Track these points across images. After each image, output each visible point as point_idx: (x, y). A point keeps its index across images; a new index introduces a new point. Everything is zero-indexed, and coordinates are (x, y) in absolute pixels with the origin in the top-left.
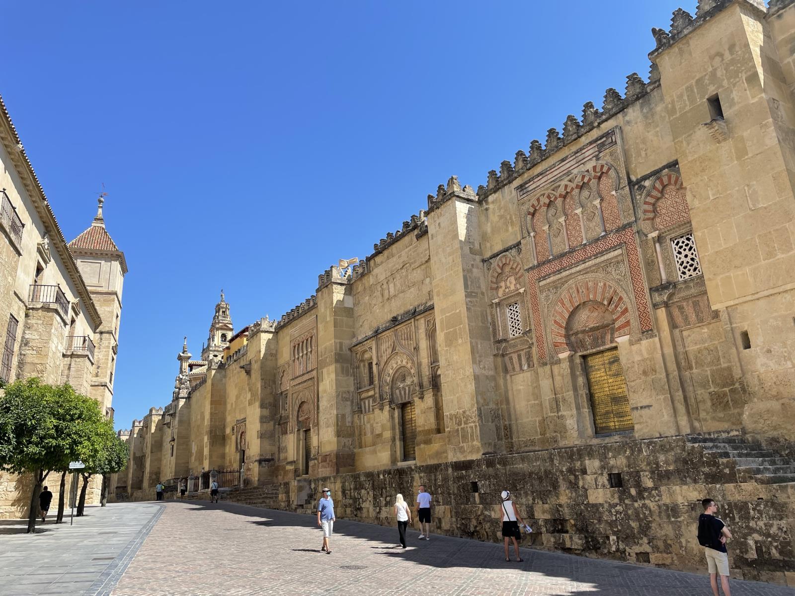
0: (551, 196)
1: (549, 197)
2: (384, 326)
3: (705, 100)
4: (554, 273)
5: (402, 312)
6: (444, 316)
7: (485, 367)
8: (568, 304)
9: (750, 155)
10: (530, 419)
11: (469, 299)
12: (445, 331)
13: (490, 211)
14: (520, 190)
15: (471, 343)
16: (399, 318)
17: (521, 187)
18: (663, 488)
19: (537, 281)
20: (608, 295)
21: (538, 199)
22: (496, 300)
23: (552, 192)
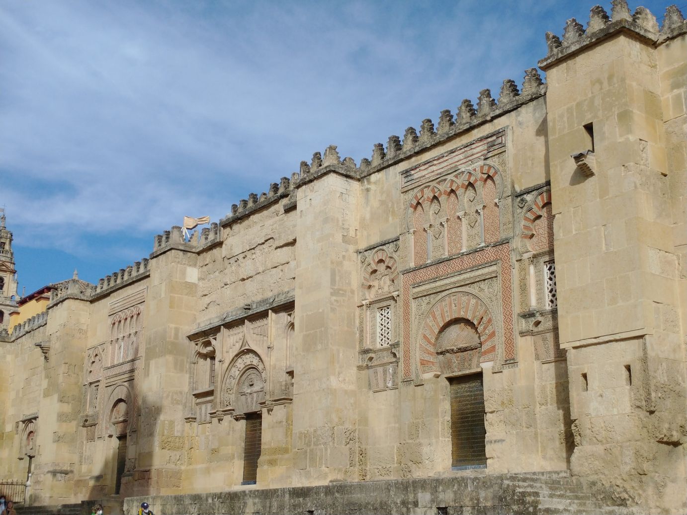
0: (436, 190)
1: (433, 191)
2: (234, 313)
3: (581, 126)
4: (429, 281)
5: (259, 298)
6: (304, 314)
7: (345, 380)
8: (439, 319)
9: (610, 196)
10: (388, 444)
11: (334, 298)
12: (304, 333)
13: (372, 193)
14: (405, 175)
15: (331, 351)
16: (254, 306)
17: (406, 173)
19: (411, 287)
20: (479, 314)
21: (422, 191)
22: (367, 301)
23: (437, 186)
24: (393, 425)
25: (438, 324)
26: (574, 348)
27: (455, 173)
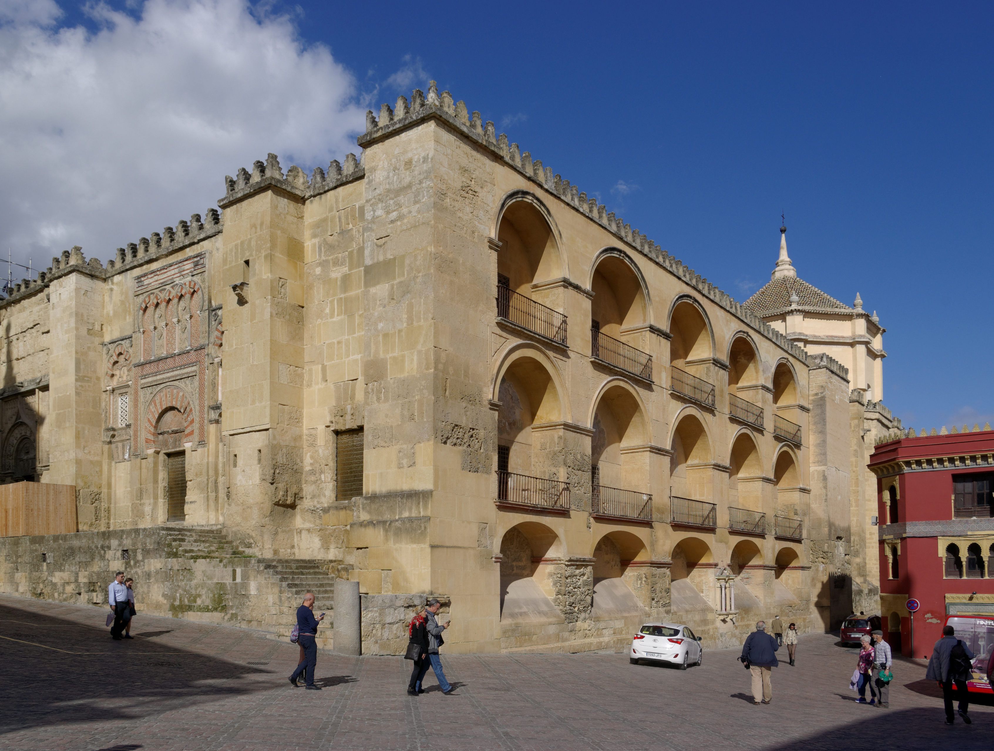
0: (159, 297)
1: (156, 297)
2: (10, 389)
3: (242, 262)
4: (152, 374)
5: (30, 377)
6: (57, 396)
7: (90, 452)
8: (159, 407)
9: (256, 321)
11: (80, 383)
12: (57, 412)
13: (114, 292)
14: (136, 281)
15: (77, 428)
16: (26, 384)
17: (139, 278)
18: (146, 561)
19: (140, 378)
20: (184, 405)
21: (149, 296)
22: (110, 387)
23: (160, 293)
25: (157, 410)
26: (231, 435)
27: (172, 285)
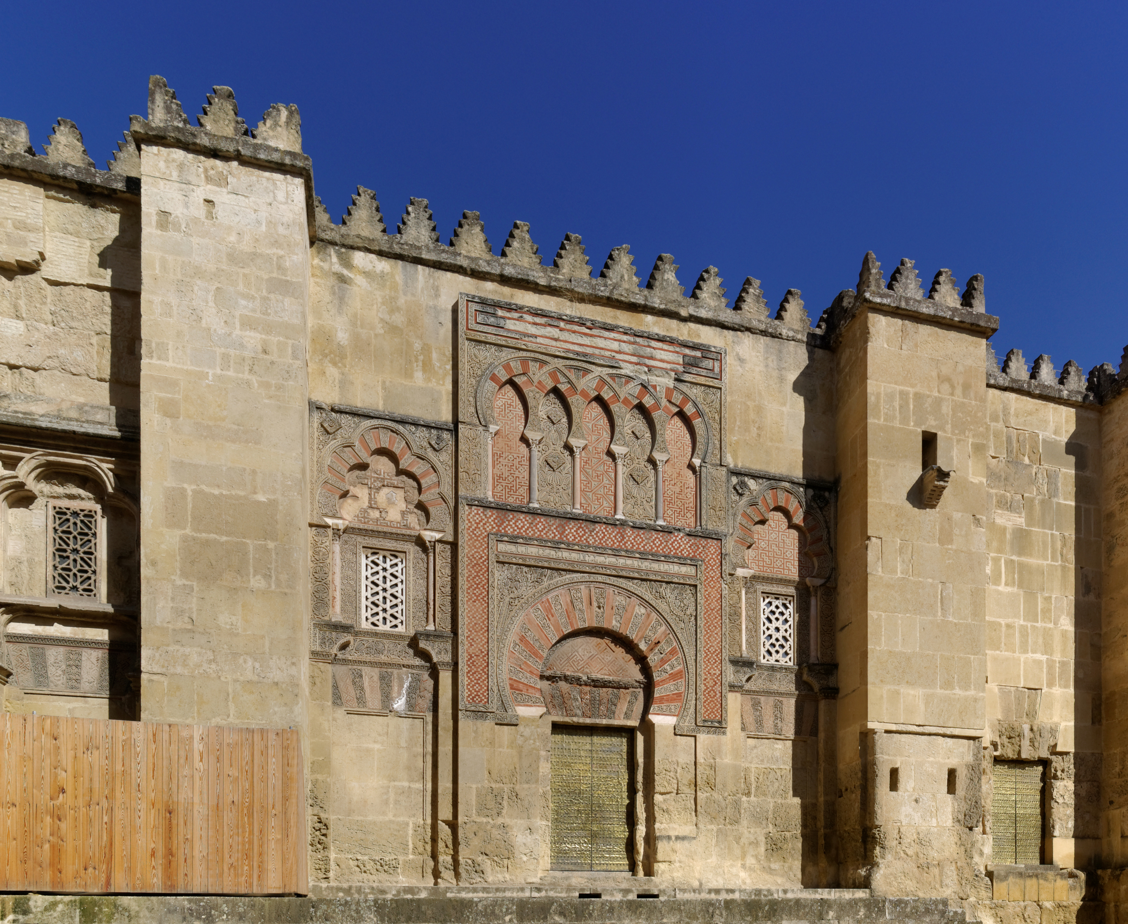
1: (554, 376)
3: (920, 430)
4: (542, 543)
8: (561, 619)
9: (954, 547)
10: (390, 816)
17: (485, 304)
19: (493, 538)
20: (652, 635)
21: (524, 362)
22: (339, 522)
24: (406, 784)
25: (557, 628)
